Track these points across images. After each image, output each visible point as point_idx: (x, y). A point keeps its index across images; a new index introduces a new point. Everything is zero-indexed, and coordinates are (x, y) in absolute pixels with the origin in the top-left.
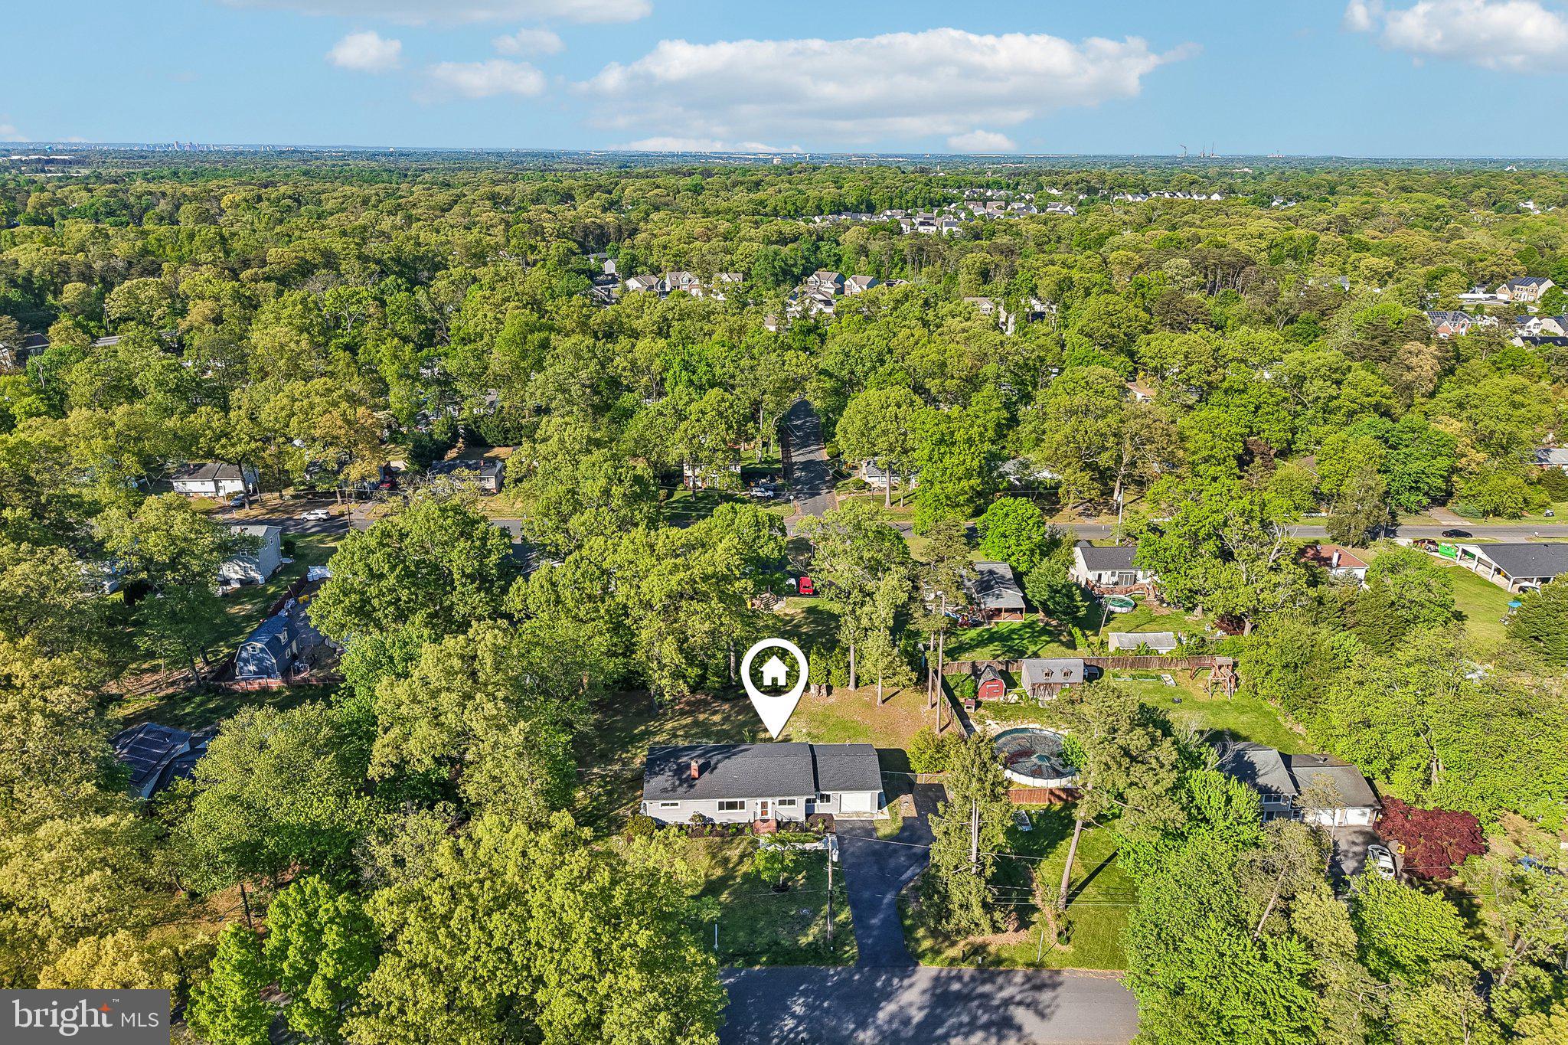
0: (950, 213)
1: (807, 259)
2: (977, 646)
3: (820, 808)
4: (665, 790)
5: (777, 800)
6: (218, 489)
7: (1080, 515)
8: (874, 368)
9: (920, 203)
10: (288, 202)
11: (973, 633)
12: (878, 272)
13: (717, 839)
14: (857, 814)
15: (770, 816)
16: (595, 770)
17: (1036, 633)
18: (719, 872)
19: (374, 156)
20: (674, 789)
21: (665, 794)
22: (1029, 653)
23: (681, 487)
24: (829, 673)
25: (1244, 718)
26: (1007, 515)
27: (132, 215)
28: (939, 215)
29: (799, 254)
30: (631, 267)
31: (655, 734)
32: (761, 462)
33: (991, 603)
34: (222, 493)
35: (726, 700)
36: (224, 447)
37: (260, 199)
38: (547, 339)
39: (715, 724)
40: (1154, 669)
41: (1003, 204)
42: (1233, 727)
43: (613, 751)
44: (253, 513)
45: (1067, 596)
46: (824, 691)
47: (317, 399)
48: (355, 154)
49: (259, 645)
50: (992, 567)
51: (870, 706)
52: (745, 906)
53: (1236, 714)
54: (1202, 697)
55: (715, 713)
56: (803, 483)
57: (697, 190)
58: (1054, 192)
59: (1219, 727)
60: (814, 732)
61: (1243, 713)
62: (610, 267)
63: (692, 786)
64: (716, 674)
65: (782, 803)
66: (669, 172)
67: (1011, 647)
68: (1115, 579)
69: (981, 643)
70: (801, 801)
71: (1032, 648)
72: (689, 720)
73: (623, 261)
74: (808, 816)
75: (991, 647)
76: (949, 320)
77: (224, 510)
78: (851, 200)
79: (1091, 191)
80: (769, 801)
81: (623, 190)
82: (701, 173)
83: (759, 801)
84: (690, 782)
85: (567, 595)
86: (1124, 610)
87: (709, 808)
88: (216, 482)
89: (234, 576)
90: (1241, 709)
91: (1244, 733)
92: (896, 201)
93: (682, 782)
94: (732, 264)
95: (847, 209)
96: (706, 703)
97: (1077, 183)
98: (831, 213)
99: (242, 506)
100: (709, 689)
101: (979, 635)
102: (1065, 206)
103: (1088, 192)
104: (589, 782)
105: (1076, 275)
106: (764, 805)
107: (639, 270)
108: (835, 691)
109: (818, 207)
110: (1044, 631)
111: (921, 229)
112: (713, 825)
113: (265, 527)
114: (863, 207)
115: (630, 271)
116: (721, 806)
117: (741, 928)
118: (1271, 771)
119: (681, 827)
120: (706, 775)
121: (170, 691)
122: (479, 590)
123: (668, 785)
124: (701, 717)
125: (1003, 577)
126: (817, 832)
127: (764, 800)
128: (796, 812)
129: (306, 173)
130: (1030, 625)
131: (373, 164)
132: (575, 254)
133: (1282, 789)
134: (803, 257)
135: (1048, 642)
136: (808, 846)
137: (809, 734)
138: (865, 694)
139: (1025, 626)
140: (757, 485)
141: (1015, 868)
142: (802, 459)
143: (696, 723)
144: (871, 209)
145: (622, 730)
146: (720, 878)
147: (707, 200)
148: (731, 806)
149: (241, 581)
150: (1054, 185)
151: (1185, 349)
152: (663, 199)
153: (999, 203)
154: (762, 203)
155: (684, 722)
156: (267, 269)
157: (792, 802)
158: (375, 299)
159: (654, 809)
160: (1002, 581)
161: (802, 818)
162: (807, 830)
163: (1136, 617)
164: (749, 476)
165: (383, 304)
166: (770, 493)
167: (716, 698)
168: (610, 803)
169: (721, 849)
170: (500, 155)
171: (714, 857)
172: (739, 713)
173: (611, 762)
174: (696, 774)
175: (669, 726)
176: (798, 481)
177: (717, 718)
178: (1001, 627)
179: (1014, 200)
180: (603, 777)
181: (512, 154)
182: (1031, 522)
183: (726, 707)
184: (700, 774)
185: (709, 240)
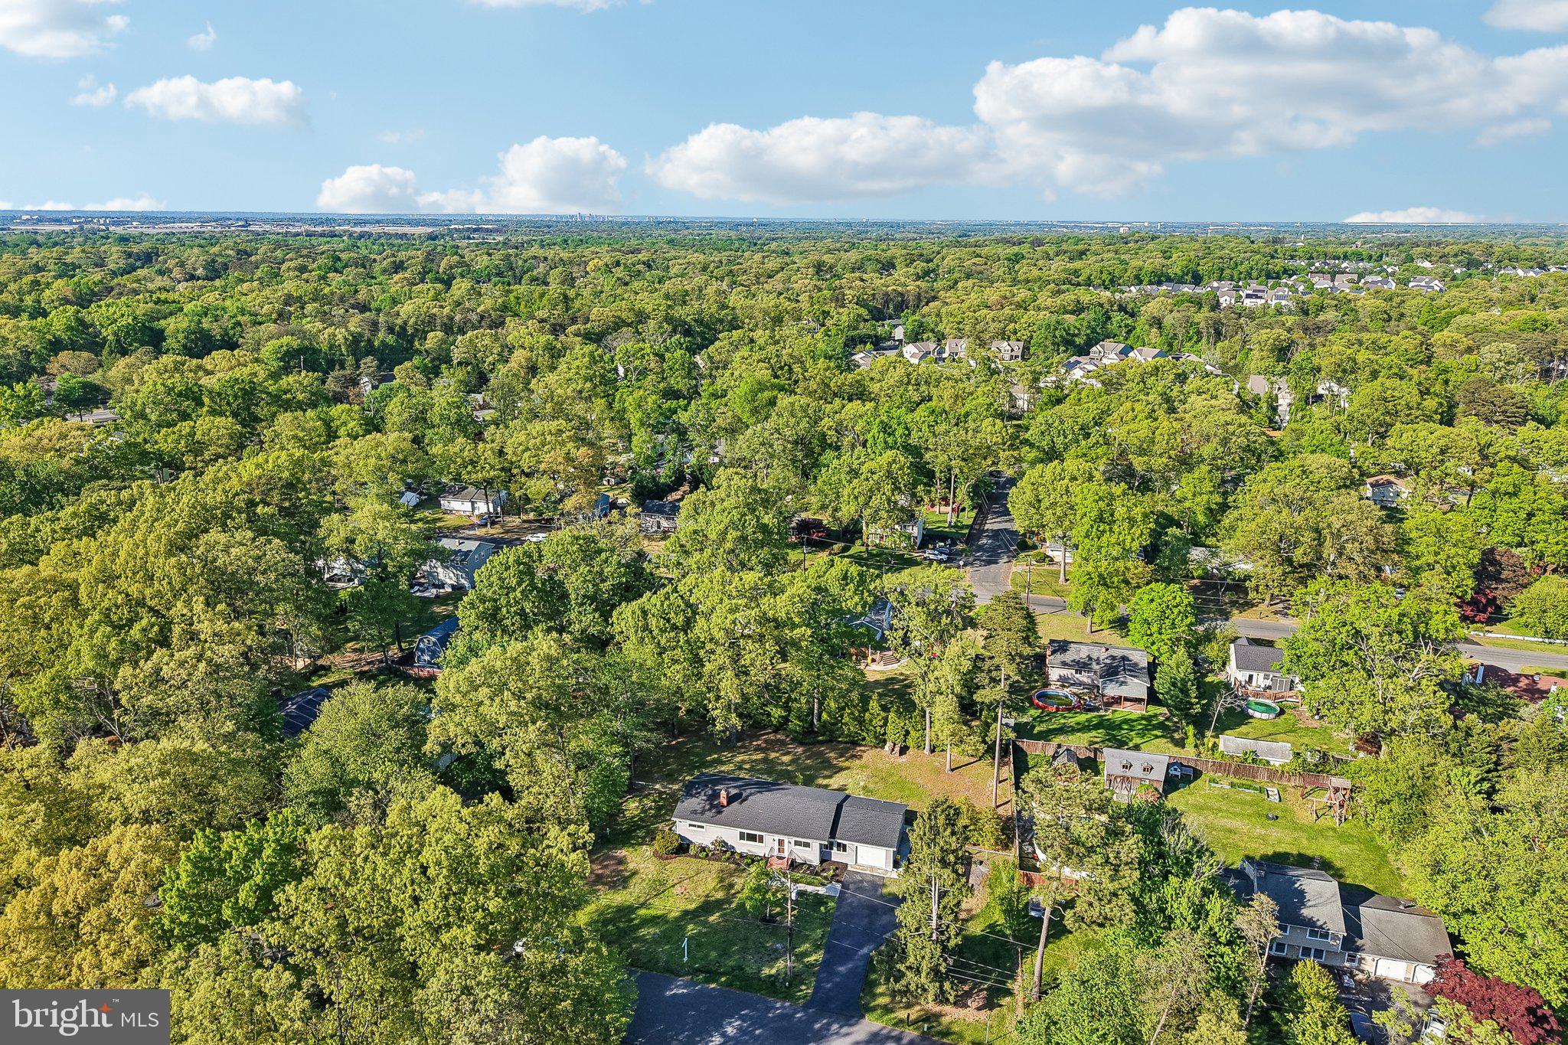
0: (1286, 285)
1: (1094, 331)
2: (1079, 730)
3: (836, 856)
4: (695, 812)
5: (793, 839)
6: (473, 509)
7: (1276, 613)
8: (1077, 441)
9: (1255, 274)
10: (641, 267)
11: (1082, 718)
12: (1170, 345)
13: (733, 866)
14: (872, 868)
15: (786, 854)
16: (657, 786)
17: (1149, 725)
18: (720, 895)
19: (737, 225)
20: (703, 812)
21: (694, 815)
22: (1131, 744)
23: (858, 542)
24: (907, 733)
25: (1346, 849)
26: (1152, 601)
27: (515, 277)
28: (1273, 288)
29: (1085, 324)
30: (918, 334)
31: (723, 763)
32: (950, 526)
33: (1112, 690)
34: (477, 512)
35: (801, 744)
36: (469, 473)
37: (618, 264)
38: (775, 397)
39: (782, 764)
40: (1262, 780)
41: (1355, 277)
42: (1327, 855)
43: (680, 772)
44: (492, 531)
45: (1181, 690)
46: (897, 749)
47: (549, 438)
48: (721, 224)
49: (433, 639)
50: (1126, 653)
51: (938, 771)
52: (729, 930)
53: (1337, 842)
54: (1306, 817)
55: (788, 753)
56: (985, 551)
57: (1017, 259)
58: (1427, 264)
59: (1309, 853)
60: (871, 786)
61: (1346, 842)
62: (899, 333)
63: (720, 812)
64: (799, 718)
65: (797, 843)
66: (998, 242)
67: (1114, 736)
68: (1268, 683)
69: (1085, 728)
70: (816, 845)
71: (1138, 740)
72: (760, 756)
73: (910, 328)
74: (822, 861)
75: (1094, 733)
76: (1194, 397)
77: (472, 527)
78: (1175, 270)
79: (1471, 264)
80: (786, 839)
81: (943, 259)
82: (1032, 243)
83: (777, 837)
84: (719, 809)
85: (653, 622)
86: (1265, 716)
87: (731, 835)
88: (473, 503)
89: (449, 581)
90: (1344, 838)
91: (1338, 864)
92: (1227, 272)
93: (712, 806)
94: (1015, 333)
95: (1169, 280)
96: (783, 743)
97: (1456, 255)
98: (1151, 283)
99: (485, 525)
100: (791, 731)
101: (1088, 720)
102: (1431, 281)
103: (1468, 265)
104: (646, 796)
105: (1362, 356)
106: (781, 842)
107: (925, 336)
108: (911, 752)
109: (1137, 277)
110: (1161, 726)
111: (1248, 302)
112: (733, 853)
113: (477, 543)
114: (1189, 278)
115: (915, 337)
116: (742, 836)
117: (715, 949)
118: (1322, 904)
119: (703, 849)
120: (735, 805)
121: (366, 668)
122: (595, 610)
123: (699, 808)
124: (773, 755)
125: (1136, 664)
126: (826, 878)
127: (782, 837)
128: (811, 855)
129: (671, 242)
130: (1149, 719)
131: (733, 234)
132: (866, 321)
133: (1329, 925)
134: (1088, 327)
135: (1157, 737)
136: (810, 889)
137: (864, 788)
138: (936, 760)
139: (1143, 718)
140: (934, 549)
141: (1008, 950)
142: (996, 527)
143: (765, 760)
144: (1197, 280)
145: (697, 754)
146: (717, 901)
147: (1023, 270)
148: (752, 838)
149: (453, 586)
150: (1427, 257)
151: (1442, 442)
152: (979, 268)
153: (1350, 277)
154: (1076, 273)
155: (754, 757)
156: (588, 326)
157: (807, 845)
158: (656, 355)
159: (683, 828)
160: (1133, 669)
161: (816, 862)
162: (817, 874)
163: (1275, 725)
164: (930, 538)
165: (662, 358)
166: (944, 557)
167: (793, 740)
168: (655, 816)
169: (731, 875)
170: (849, 225)
171: (722, 880)
172: (808, 758)
173: (674, 781)
174: (725, 802)
175: (740, 758)
176: (981, 548)
177: (786, 759)
178: (1117, 715)
179: (1371, 273)
180: (661, 793)
181: (861, 224)
182: (1176, 611)
183: (800, 750)
184: (729, 803)
185: (1003, 307)
